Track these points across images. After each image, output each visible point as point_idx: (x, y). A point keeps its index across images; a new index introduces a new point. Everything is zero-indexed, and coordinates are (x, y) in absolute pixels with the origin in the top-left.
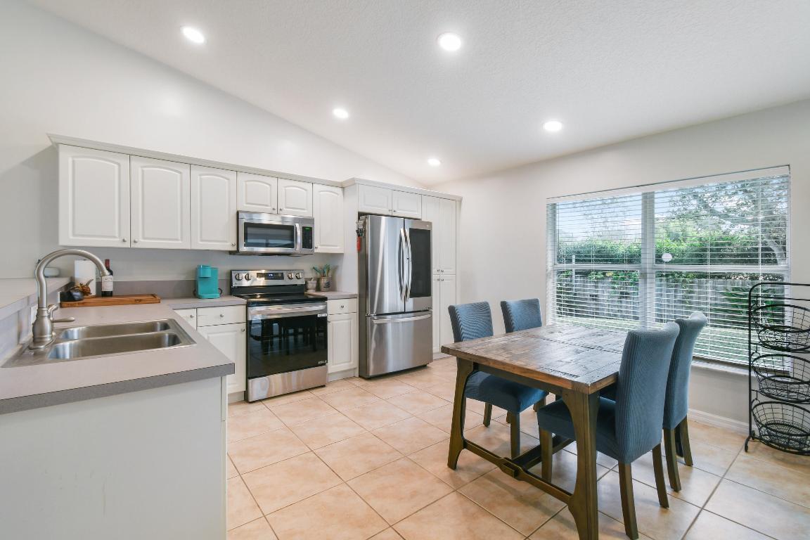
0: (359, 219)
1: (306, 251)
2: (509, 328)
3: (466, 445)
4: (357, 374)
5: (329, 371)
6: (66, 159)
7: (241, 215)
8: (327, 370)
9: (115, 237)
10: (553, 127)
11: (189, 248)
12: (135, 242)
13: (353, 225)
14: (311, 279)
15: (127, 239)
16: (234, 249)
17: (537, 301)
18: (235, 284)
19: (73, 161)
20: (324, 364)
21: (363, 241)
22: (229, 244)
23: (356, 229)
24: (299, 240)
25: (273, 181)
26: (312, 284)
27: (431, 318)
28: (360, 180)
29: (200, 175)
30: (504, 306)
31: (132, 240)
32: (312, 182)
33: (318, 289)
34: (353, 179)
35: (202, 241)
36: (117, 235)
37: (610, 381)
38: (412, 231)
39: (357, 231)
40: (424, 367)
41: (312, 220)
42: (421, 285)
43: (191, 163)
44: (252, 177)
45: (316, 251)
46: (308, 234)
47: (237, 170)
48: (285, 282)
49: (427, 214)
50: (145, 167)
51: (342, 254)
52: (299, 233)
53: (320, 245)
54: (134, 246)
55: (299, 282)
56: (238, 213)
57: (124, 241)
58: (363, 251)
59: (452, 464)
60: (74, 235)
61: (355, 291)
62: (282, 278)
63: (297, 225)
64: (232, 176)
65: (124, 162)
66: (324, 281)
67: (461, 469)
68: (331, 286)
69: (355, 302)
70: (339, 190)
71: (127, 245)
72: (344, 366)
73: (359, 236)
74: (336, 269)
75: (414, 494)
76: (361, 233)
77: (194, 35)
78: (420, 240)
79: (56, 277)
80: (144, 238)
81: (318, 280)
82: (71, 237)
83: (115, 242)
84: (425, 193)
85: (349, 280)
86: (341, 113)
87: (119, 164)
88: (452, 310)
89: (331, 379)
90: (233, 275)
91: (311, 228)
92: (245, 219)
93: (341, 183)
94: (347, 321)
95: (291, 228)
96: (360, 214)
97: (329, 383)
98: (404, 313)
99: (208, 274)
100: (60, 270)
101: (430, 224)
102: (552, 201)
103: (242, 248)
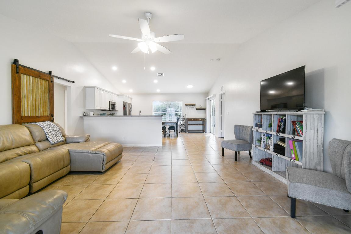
24: (115, 107)
25: (112, 94)
51: (118, 111)
56: (109, 102)
57: (100, 108)
58: (125, 110)
60: (96, 106)
76: (125, 106)
93: (118, 95)
96: (124, 102)
103: (110, 109)
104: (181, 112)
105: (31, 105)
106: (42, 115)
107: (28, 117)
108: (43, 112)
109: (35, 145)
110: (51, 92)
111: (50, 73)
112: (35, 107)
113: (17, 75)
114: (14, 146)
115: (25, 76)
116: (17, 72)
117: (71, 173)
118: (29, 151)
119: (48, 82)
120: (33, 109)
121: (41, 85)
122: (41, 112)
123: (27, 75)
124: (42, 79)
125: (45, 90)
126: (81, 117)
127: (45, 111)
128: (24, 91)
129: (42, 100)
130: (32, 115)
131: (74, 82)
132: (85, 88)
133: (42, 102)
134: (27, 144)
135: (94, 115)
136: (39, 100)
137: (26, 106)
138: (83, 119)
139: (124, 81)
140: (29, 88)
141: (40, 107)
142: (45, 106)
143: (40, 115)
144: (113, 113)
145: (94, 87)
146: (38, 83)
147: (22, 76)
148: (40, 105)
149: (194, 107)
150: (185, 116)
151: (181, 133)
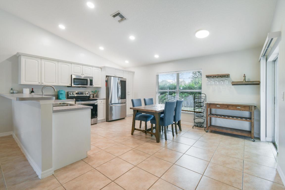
0: (106, 77)
1: (91, 86)
2: (146, 104)
3: (135, 129)
4: (105, 121)
5: (98, 120)
6: (23, 59)
7: (73, 76)
8: (97, 119)
9: (37, 82)
10: (157, 56)
11: (58, 85)
12: (43, 83)
13: (104, 79)
14: (91, 94)
15: (40, 82)
16: (70, 85)
17: (152, 99)
18: (70, 95)
19: (25, 60)
20: (96, 118)
21: (107, 84)
22: (69, 84)
23: (105, 80)
24: (89, 83)
25: (81, 66)
26: (92, 96)
27: (126, 105)
28: (106, 66)
29: (61, 64)
30: (145, 100)
31: (42, 82)
32: (92, 66)
33: (93, 97)
34: (105, 66)
35: (61, 83)
36: (37, 81)
37: (162, 111)
38: (121, 81)
39: (106, 81)
40: (124, 118)
41: (92, 78)
42: (123, 96)
43: (58, 61)
44: (75, 65)
45: (94, 86)
46: (91, 81)
47: (71, 63)
48: (84, 95)
49: (125, 76)
50: (45, 62)
51: (101, 87)
52: (89, 81)
53: (95, 85)
54: (42, 84)
55: (88, 95)
56: (71, 75)
57: (39, 83)
58: (107, 87)
59: (132, 134)
60: (25, 81)
61: (105, 97)
62: (83, 94)
63: (88, 79)
64: (70, 65)
65: (39, 61)
66: (95, 95)
67: (134, 135)
68: (97, 96)
69: (105, 100)
70: (100, 69)
71: (40, 84)
72: (102, 118)
73: (106, 82)
74: (98, 91)
75: (124, 139)
76: (107, 82)
77: (62, 27)
78: (123, 84)
79: (17, 93)
80: (45, 82)
81: (93, 95)
82: (24, 82)
83: (37, 83)
84: (124, 71)
85: (103, 94)
86: (102, 48)
87: (38, 61)
88: (132, 100)
89: (98, 122)
90: (69, 93)
91: (92, 80)
92: (74, 77)
93: (101, 67)
94: (103, 106)
95: (87, 80)
96: (107, 76)
97: (97, 123)
98: (119, 103)
99: (63, 93)
100: (18, 91)
101: (126, 79)
102: (158, 74)
103: (73, 85)
132: (16, 57)
149: (227, 79)
150: (205, 97)
151: (196, 129)
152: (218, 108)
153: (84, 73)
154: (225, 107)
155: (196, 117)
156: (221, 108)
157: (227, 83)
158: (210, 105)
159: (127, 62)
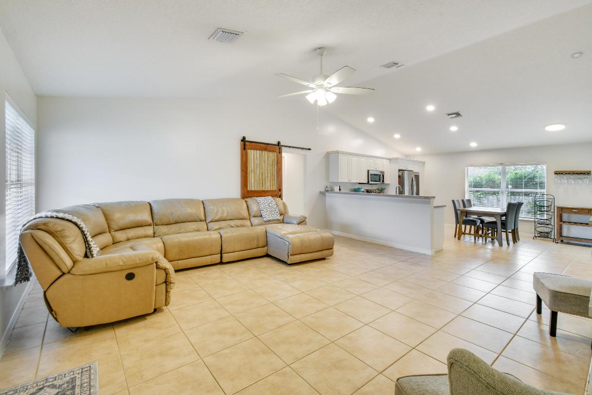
0: (399, 172)
1: (383, 183)
3: (464, 234)
6: (341, 156)
7: (369, 171)
9: (347, 179)
11: (359, 182)
12: (351, 180)
13: (396, 174)
17: (470, 200)
21: (402, 180)
22: (367, 180)
23: (398, 175)
24: (382, 179)
25: (375, 159)
28: (399, 158)
32: (383, 158)
38: (415, 175)
41: (384, 172)
44: (370, 158)
51: (389, 184)
52: (382, 177)
53: (385, 181)
54: (350, 182)
56: (367, 170)
58: (401, 183)
59: (459, 239)
60: (341, 179)
63: (382, 174)
64: (367, 158)
65: (348, 157)
70: (388, 161)
76: (400, 177)
83: (347, 181)
88: (453, 201)
93: (390, 158)
95: (380, 175)
96: (400, 170)
101: (419, 173)
103: (370, 182)
104: (544, 191)
105: (258, 178)
106: (269, 190)
107: (255, 192)
108: (270, 186)
109: (250, 219)
110: (279, 164)
111: (279, 143)
112: (261, 181)
113: (244, 151)
114: (229, 218)
115: (252, 150)
116: (245, 149)
117: (268, 256)
118: (241, 225)
119: (276, 153)
120: (260, 184)
121: (268, 158)
122: (268, 186)
123: (254, 149)
124: (270, 151)
125: (272, 162)
126: (321, 193)
127: (273, 185)
128: (251, 166)
129: (269, 173)
130: (258, 190)
131: (309, 149)
132: (328, 155)
133: (269, 175)
134: (241, 217)
135: (340, 190)
136: (266, 173)
137: (253, 180)
138: (325, 195)
139: (397, 136)
140: (256, 163)
141: (266, 181)
142: (273, 180)
143: (266, 189)
144: (383, 188)
145: (337, 152)
146: (265, 157)
147: (249, 151)
148: (266, 179)
149: (587, 178)
150: (553, 200)
151: (539, 240)
152: (575, 213)
153: (377, 167)
154: (586, 212)
155: (538, 225)
156: (579, 214)
157: (588, 182)
158: (562, 210)
159: (419, 149)
